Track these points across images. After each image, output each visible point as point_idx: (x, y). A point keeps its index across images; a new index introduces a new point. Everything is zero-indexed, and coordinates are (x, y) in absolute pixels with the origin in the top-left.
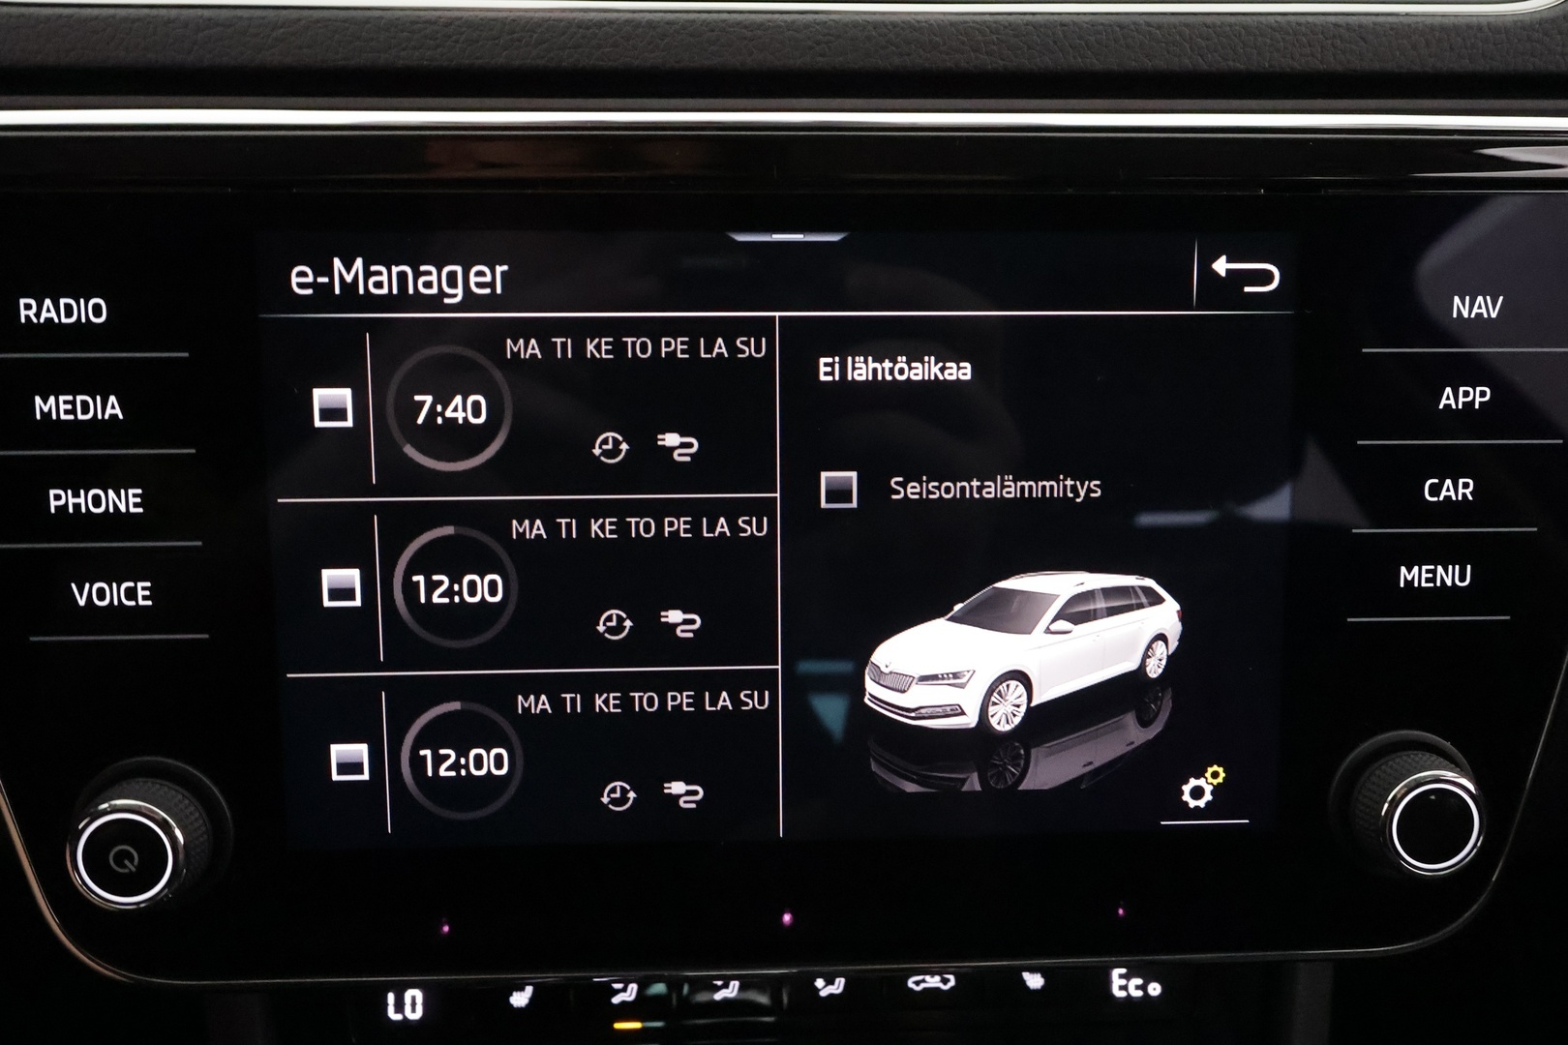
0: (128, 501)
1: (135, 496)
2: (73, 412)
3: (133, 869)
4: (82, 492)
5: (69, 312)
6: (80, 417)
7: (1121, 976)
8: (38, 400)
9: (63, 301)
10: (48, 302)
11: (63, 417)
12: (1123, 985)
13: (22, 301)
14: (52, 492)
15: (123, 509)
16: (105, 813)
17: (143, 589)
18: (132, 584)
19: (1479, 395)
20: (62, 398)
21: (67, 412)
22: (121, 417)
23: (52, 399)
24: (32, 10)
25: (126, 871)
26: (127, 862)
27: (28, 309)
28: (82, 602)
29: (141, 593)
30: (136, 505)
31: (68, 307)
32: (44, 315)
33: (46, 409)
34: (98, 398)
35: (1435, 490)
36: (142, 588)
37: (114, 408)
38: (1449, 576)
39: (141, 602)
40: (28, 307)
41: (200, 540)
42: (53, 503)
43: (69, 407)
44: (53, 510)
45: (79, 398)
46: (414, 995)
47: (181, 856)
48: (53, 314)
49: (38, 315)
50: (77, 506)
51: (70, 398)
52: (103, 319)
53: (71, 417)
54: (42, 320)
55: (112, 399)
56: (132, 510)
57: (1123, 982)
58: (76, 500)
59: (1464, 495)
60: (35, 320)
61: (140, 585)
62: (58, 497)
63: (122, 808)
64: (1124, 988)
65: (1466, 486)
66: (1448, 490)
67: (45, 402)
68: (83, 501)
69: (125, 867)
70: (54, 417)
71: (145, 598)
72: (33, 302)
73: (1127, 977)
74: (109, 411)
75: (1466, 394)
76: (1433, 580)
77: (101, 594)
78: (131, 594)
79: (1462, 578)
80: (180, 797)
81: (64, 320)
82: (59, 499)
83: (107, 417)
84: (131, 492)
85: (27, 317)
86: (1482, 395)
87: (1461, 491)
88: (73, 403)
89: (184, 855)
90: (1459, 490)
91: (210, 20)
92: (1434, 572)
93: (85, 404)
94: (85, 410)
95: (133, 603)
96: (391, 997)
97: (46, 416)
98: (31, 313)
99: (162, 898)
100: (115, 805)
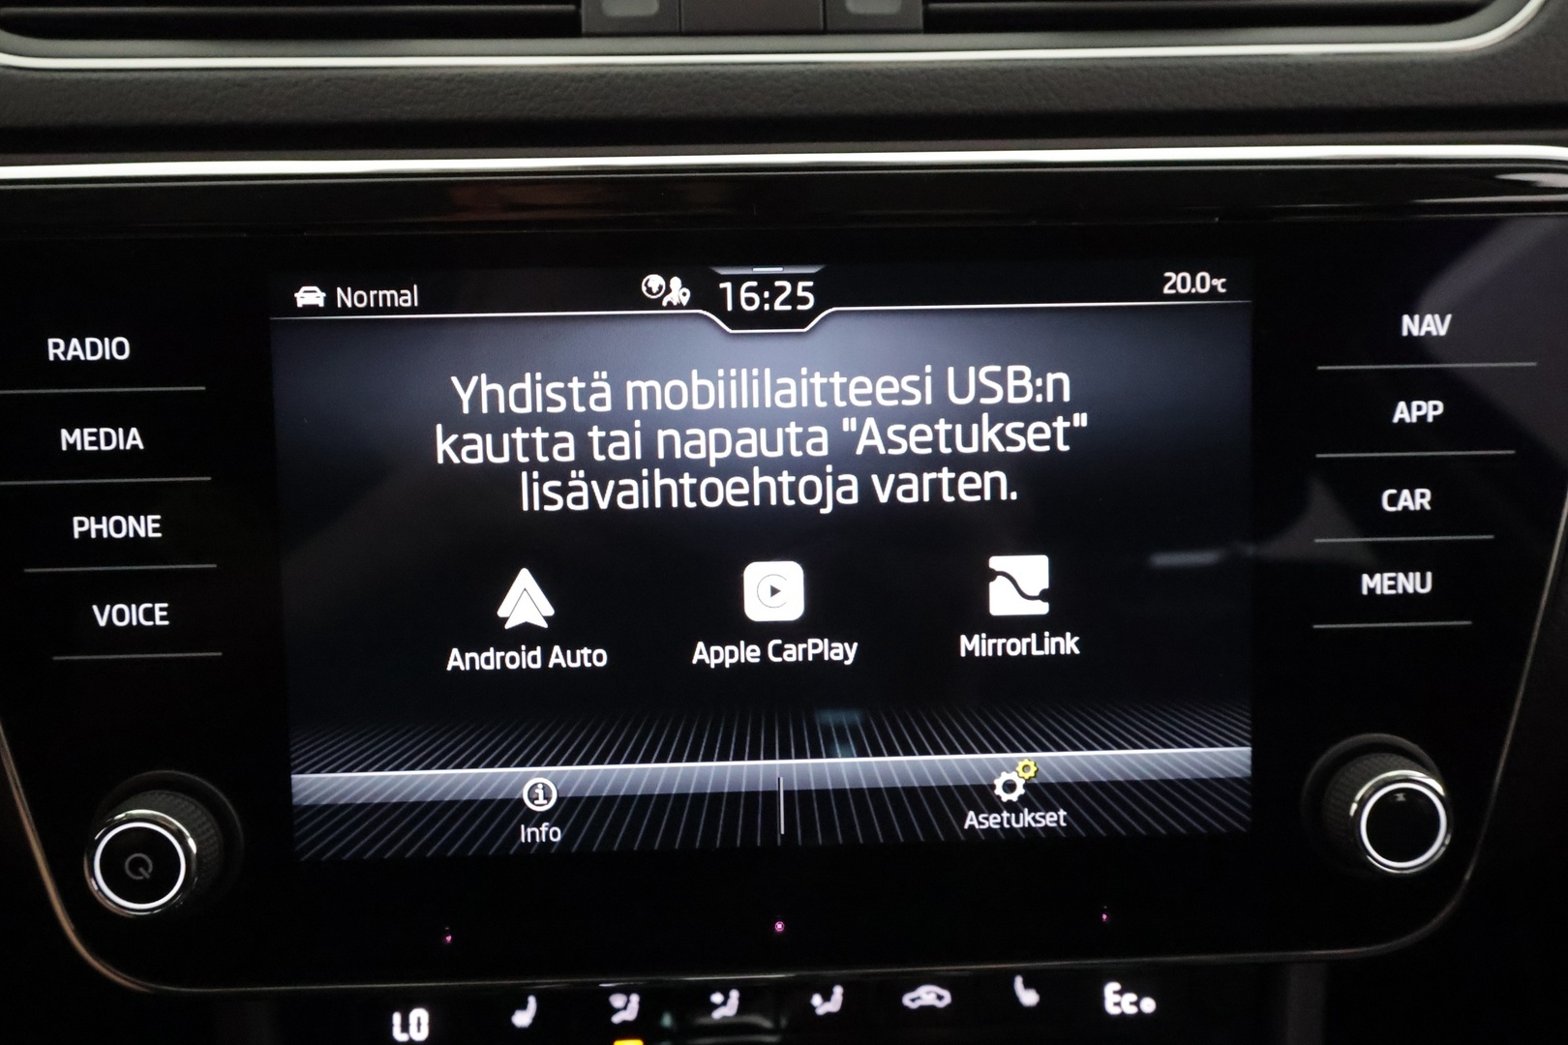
0: (146, 527)
1: (154, 521)
2: (96, 443)
3: (148, 876)
4: (104, 519)
5: (94, 351)
6: (103, 447)
7: (1115, 992)
8: (64, 433)
9: (88, 340)
10: (75, 342)
11: (87, 448)
12: (1117, 1001)
13: (51, 341)
14: (76, 519)
15: (142, 534)
16: (122, 822)
17: (161, 609)
18: (150, 605)
19: (1431, 409)
20: (86, 431)
21: (91, 443)
22: (141, 447)
23: (77, 432)
24: (63, 74)
25: (141, 878)
26: (141, 870)
27: (56, 349)
28: (102, 622)
29: (158, 614)
30: (155, 530)
31: (94, 346)
32: (71, 354)
33: (71, 441)
34: (121, 430)
35: (1393, 500)
36: (159, 609)
37: (135, 438)
38: (1411, 583)
39: (158, 622)
40: (56, 346)
41: (215, 563)
42: (77, 530)
43: (94, 438)
44: (76, 536)
45: (102, 430)
46: (420, 1016)
47: (194, 866)
48: (80, 353)
49: (65, 353)
50: (99, 532)
51: (94, 430)
52: (126, 355)
53: (95, 448)
54: (69, 358)
55: (134, 431)
56: (151, 534)
57: (1117, 998)
58: (99, 526)
59: (1422, 505)
60: (62, 358)
61: (158, 606)
62: (81, 524)
63: (139, 817)
64: (1118, 1004)
65: (1423, 496)
66: (1406, 500)
67: (71, 434)
68: (107, 527)
69: (140, 874)
70: (79, 448)
71: (162, 618)
72: (61, 342)
73: (1121, 993)
74: (130, 442)
75: (1419, 408)
76: (1393, 587)
77: (121, 615)
78: (149, 614)
79: (1423, 586)
80: (193, 807)
81: (90, 358)
82: (84, 525)
83: (128, 447)
84: (150, 518)
85: (56, 355)
86: (1435, 408)
87: (1418, 500)
88: (97, 434)
89: (197, 864)
90: (1416, 500)
91: (227, 80)
92: (1394, 579)
93: (108, 436)
94: (108, 442)
95: (151, 623)
96: (397, 1018)
97: (72, 447)
98: (59, 352)
99: (175, 904)
100: (132, 815)
